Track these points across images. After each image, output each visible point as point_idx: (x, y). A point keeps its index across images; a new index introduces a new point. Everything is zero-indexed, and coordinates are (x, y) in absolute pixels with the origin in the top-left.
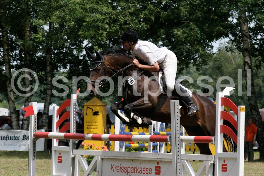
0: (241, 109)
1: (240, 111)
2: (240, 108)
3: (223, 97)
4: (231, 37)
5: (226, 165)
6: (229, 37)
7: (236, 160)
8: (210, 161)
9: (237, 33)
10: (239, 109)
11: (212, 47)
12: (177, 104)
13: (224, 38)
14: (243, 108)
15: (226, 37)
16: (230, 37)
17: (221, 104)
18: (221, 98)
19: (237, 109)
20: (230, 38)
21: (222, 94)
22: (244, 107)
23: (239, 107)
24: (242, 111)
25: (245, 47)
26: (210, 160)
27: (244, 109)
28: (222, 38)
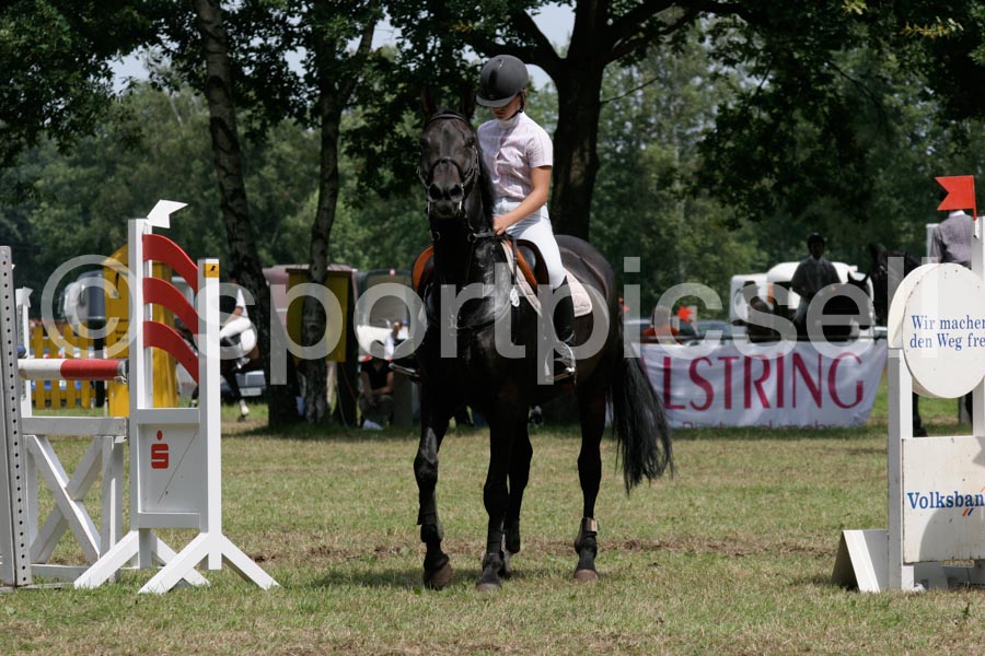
0: (209, 268)
1: (205, 276)
2: (205, 265)
3: (150, 232)
4: (169, 42)
5: (165, 447)
6: (161, 43)
7: (197, 429)
8: (115, 437)
9: (185, 31)
10: (200, 269)
11: (109, 75)
12: (6, 260)
13: (145, 47)
14: (214, 267)
15: (152, 44)
16: (164, 41)
17: (144, 257)
18: (144, 237)
19: (196, 271)
20: (164, 47)
21: (145, 224)
22: (216, 262)
23: (200, 262)
24: (212, 276)
25: (212, 73)
26: (115, 433)
27: (217, 269)
28: (140, 48)
